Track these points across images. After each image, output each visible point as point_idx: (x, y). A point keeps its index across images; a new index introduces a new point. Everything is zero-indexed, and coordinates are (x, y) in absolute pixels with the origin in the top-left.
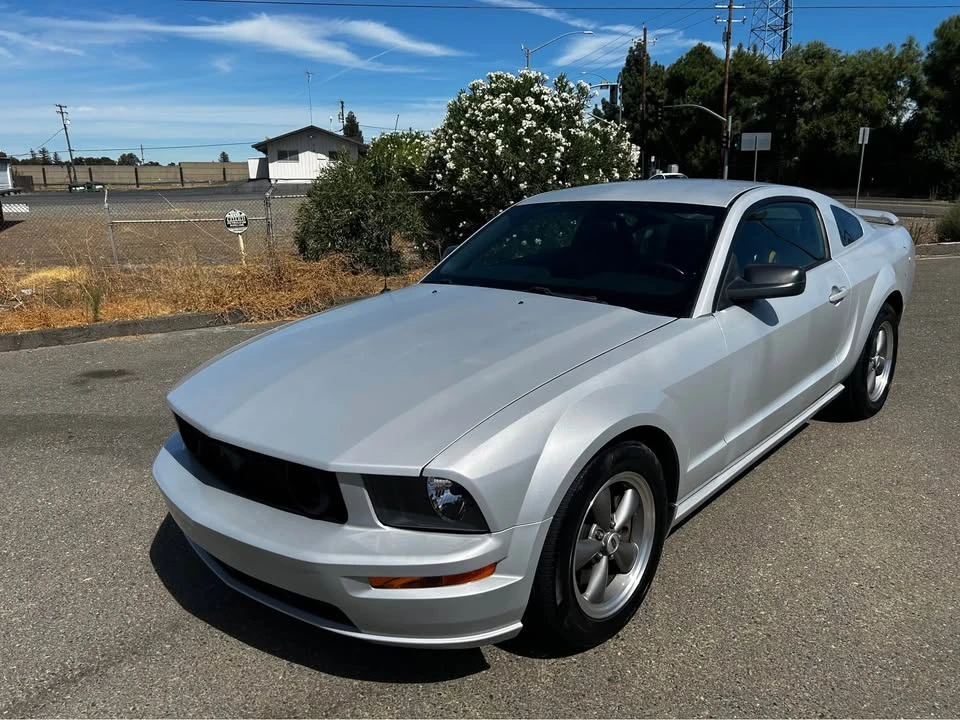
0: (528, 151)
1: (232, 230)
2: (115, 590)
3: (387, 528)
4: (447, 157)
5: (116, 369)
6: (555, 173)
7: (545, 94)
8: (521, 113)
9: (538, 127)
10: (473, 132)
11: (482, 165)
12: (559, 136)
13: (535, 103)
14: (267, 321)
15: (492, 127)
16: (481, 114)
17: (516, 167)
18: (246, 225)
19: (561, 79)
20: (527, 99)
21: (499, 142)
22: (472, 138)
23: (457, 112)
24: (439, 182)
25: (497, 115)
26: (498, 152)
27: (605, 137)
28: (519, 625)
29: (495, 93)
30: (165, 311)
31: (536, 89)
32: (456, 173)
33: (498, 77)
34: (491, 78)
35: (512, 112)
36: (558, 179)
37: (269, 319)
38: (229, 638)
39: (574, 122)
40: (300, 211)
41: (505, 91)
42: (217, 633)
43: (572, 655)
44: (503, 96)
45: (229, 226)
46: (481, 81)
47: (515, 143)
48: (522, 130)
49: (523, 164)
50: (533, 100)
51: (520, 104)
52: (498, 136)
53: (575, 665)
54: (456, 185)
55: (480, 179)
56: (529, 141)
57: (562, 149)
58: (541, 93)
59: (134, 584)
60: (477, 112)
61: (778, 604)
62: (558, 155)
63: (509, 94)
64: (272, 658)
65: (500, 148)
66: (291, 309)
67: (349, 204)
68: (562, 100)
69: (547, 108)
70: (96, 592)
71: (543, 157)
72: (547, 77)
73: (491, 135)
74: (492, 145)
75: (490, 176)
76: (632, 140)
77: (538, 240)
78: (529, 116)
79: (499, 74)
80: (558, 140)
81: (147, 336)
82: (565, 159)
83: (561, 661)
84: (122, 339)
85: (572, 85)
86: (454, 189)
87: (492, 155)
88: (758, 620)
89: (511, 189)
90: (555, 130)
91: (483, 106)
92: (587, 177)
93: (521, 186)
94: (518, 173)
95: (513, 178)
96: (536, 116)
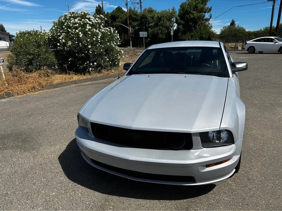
0: (90, 36)
2: (69, 195)
3: (204, 148)
4: (61, 38)
6: (99, 43)
7: (91, 18)
8: (85, 24)
9: (92, 29)
10: (70, 30)
11: (75, 40)
12: (97, 31)
13: (89, 21)
15: (76, 28)
16: (71, 24)
17: (87, 41)
20: (86, 20)
21: (80, 33)
22: (69, 32)
23: (60, 25)
24: (59, 46)
27: (110, 32)
28: (235, 170)
29: (75, 18)
31: (88, 17)
32: (64, 44)
33: (73, 13)
34: (70, 13)
35: (82, 23)
36: (100, 45)
38: (130, 199)
39: (101, 27)
41: (78, 17)
44: (78, 18)
46: (67, 14)
47: (85, 33)
48: (87, 29)
51: (84, 21)
52: (79, 31)
54: (66, 47)
55: (75, 45)
56: (90, 33)
57: (100, 36)
58: (90, 18)
60: (69, 24)
63: (80, 18)
64: (152, 201)
65: (81, 35)
67: (30, 54)
68: (97, 20)
69: (93, 22)
71: (95, 38)
72: (90, 13)
73: (77, 31)
74: (78, 34)
75: (78, 44)
76: (118, 33)
77: (95, 63)
78: (88, 25)
80: (98, 33)
82: (101, 38)
86: (66, 48)
87: (78, 37)
89: (85, 48)
90: (96, 29)
91: (72, 22)
92: (108, 44)
93: (89, 46)
94: (87, 43)
95: (86, 44)
96: (90, 25)
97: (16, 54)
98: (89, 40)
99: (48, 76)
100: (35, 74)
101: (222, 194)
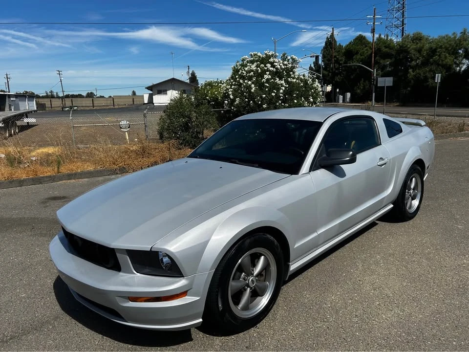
0: (267, 89)
1: (122, 130)
3: (138, 274)
4: (230, 93)
5: (62, 196)
6: (281, 100)
7: (276, 62)
8: (264, 72)
9: (272, 78)
10: (241, 81)
11: (245, 96)
12: (283, 82)
13: (272, 67)
15: (250, 78)
17: (261, 97)
18: (129, 127)
19: (284, 55)
20: (267, 65)
21: (253, 86)
22: (241, 84)
23: (236, 71)
24: (226, 105)
25: (252, 73)
26: (253, 90)
27: (305, 82)
28: (201, 320)
29: (252, 62)
30: (91, 168)
31: (271, 60)
32: (232, 102)
33: (255, 55)
34: (251, 55)
35: (259, 71)
36: (282, 103)
39: (290, 75)
40: (160, 119)
41: (257, 61)
42: (74, 321)
43: (233, 335)
44: (256, 64)
45: (121, 128)
46: (247, 57)
47: (261, 86)
48: (264, 80)
49: (265, 96)
50: (270, 65)
51: (263, 68)
52: (253, 83)
53: (233, 340)
54: (233, 106)
55: (244, 103)
56: (267, 85)
57: (284, 88)
58: (274, 62)
59: (43, 298)
60: (244, 72)
61: (337, 312)
62: (281, 91)
63: (258, 63)
68: (284, 65)
69: (277, 69)
70: (26, 302)
71: (274, 92)
72: (278, 54)
73: (250, 82)
74: (249, 87)
75: (249, 102)
78: (268, 73)
79: (255, 53)
80: (282, 84)
82: (285, 93)
83: (227, 338)
84: (69, 181)
85: (289, 58)
86: (232, 108)
87: (250, 91)
88: (325, 320)
89: (259, 108)
90: (281, 79)
91: (246, 69)
92: (296, 101)
93: (264, 106)
94: (262, 100)
95: (260, 102)
96: (271, 73)
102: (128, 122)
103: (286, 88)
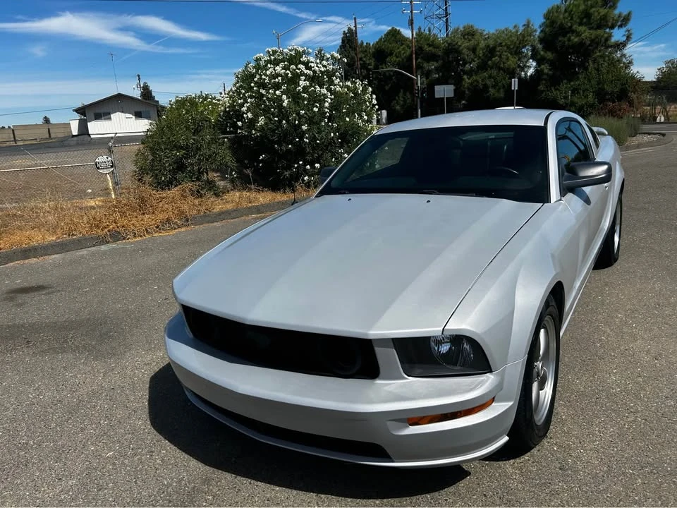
0: (306, 102)
1: (101, 171)
2: (139, 459)
3: (411, 379)
4: (244, 109)
5: (34, 284)
6: (327, 117)
7: (312, 62)
8: (296, 77)
9: (311, 86)
10: (263, 91)
11: (273, 114)
12: (324, 91)
13: (306, 69)
14: (140, 238)
15: (277, 86)
16: (267, 78)
17: (298, 114)
18: (112, 167)
19: (320, 51)
20: (299, 66)
21: (284, 97)
22: (263, 95)
23: (246, 79)
24: (240, 128)
25: (280, 78)
26: (285, 104)
27: (355, 91)
28: (506, 439)
29: (276, 63)
30: (52, 238)
31: (304, 59)
32: (252, 123)
33: (274, 52)
34: (269, 52)
35: (290, 75)
36: (329, 122)
37: (141, 236)
39: (333, 81)
40: (137, 155)
41: (283, 61)
42: (246, 481)
44: (282, 65)
45: (98, 168)
46: (262, 55)
47: (296, 98)
48: (300, 88)
50: (304, 67)
51: (295, 70)
52: (283, 93)
53: (530, 462)
54: (255, 130)
55: (273, 124)
56: (306, 95)
57: (329, 100)
58: (308, 62)
59: (152, 452)
60: (263, 77)
62: (327, 105)
63: (286, 63)
64: (301, 493)
65: (286, 102)
66: (157, 227)
67: (179, 148)
68: (324, 66)
69: (314, 72)
70: (123, 463)
71: (317, 107)
72: (311, 51)
73: (278, 92)
74: (279, 99)
75: (280, 121)
76: (373, 93)
77: (317, 165)
78: (303, 78)
79: (274, 49)
80: (325, 94)
81: (47, 257)
82: (332, 107)
84: (27, 261)
85: (329, 56)
86: (254, 132)
87: (280, 107)
89: (296, 130)
90: (321, 87)
91: (268, 72)
92: (348, 119)
93: (303, 127)
94: (300, 118)
95: (297, 122)
96: (308, 78)
97: (151, 149)
98: (303, 112)
99: (201, 196)
100: (174, 192)
101: (475, 497)
102: (109, 159)
103: (331, 99)
